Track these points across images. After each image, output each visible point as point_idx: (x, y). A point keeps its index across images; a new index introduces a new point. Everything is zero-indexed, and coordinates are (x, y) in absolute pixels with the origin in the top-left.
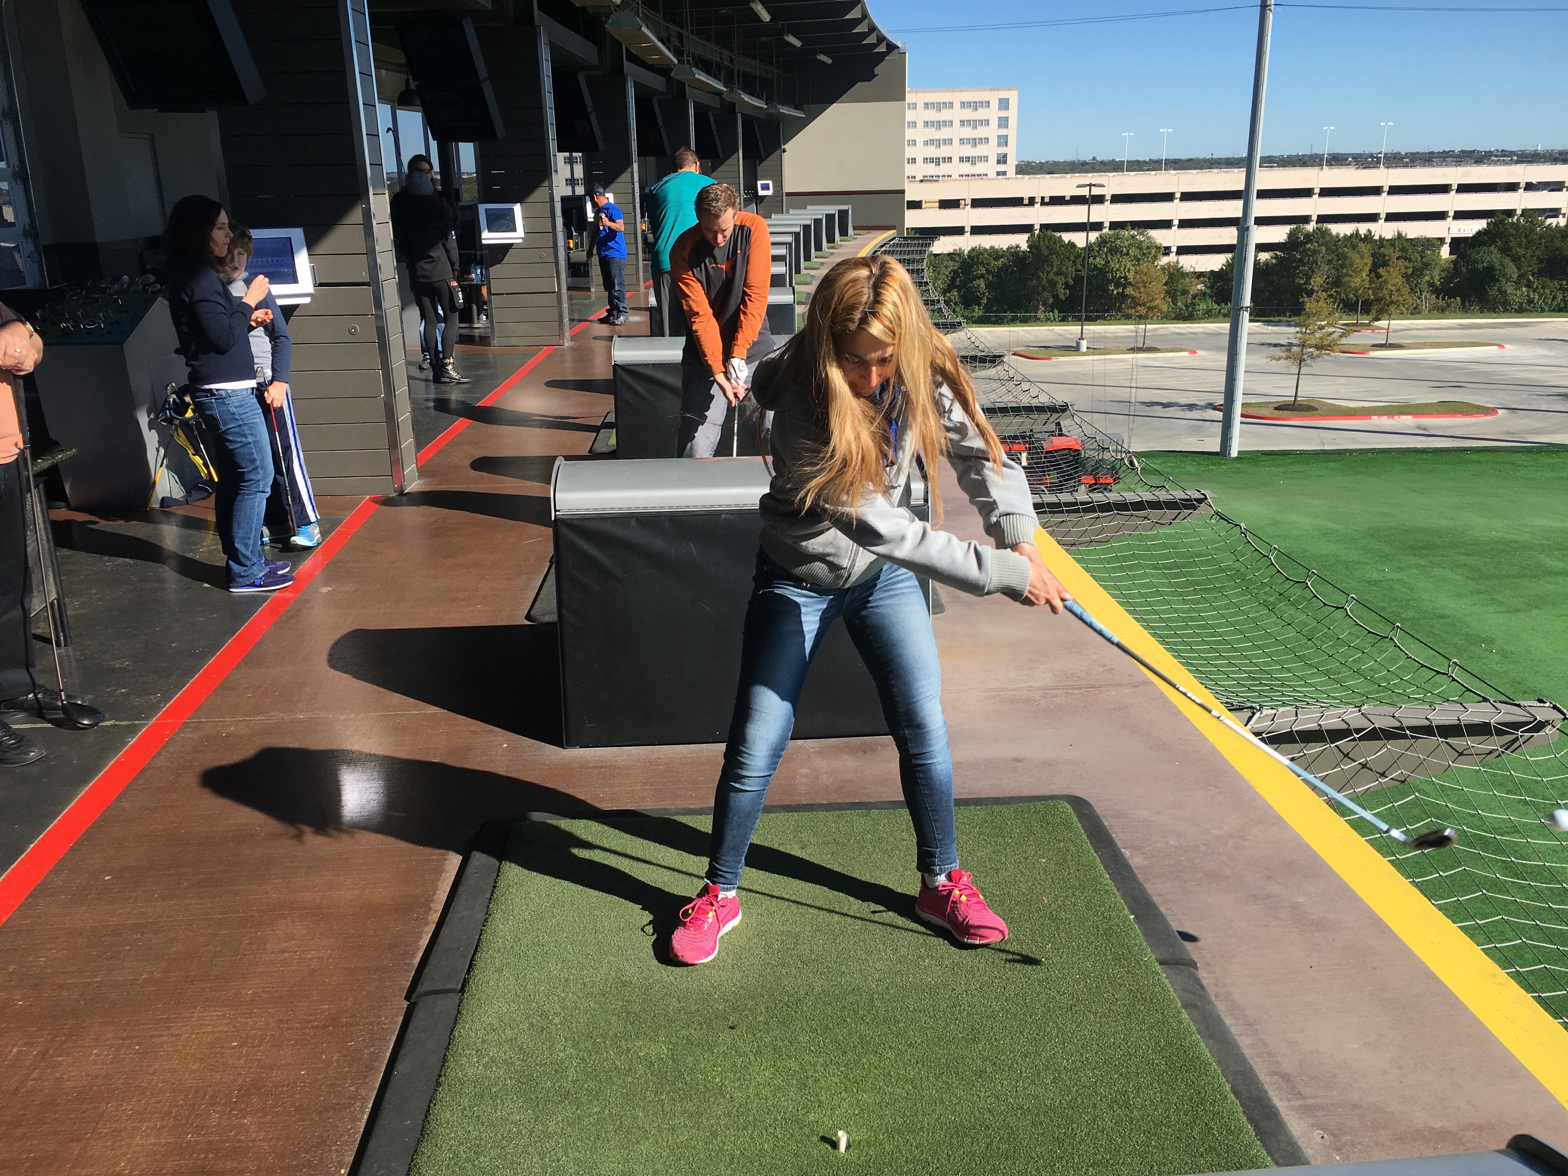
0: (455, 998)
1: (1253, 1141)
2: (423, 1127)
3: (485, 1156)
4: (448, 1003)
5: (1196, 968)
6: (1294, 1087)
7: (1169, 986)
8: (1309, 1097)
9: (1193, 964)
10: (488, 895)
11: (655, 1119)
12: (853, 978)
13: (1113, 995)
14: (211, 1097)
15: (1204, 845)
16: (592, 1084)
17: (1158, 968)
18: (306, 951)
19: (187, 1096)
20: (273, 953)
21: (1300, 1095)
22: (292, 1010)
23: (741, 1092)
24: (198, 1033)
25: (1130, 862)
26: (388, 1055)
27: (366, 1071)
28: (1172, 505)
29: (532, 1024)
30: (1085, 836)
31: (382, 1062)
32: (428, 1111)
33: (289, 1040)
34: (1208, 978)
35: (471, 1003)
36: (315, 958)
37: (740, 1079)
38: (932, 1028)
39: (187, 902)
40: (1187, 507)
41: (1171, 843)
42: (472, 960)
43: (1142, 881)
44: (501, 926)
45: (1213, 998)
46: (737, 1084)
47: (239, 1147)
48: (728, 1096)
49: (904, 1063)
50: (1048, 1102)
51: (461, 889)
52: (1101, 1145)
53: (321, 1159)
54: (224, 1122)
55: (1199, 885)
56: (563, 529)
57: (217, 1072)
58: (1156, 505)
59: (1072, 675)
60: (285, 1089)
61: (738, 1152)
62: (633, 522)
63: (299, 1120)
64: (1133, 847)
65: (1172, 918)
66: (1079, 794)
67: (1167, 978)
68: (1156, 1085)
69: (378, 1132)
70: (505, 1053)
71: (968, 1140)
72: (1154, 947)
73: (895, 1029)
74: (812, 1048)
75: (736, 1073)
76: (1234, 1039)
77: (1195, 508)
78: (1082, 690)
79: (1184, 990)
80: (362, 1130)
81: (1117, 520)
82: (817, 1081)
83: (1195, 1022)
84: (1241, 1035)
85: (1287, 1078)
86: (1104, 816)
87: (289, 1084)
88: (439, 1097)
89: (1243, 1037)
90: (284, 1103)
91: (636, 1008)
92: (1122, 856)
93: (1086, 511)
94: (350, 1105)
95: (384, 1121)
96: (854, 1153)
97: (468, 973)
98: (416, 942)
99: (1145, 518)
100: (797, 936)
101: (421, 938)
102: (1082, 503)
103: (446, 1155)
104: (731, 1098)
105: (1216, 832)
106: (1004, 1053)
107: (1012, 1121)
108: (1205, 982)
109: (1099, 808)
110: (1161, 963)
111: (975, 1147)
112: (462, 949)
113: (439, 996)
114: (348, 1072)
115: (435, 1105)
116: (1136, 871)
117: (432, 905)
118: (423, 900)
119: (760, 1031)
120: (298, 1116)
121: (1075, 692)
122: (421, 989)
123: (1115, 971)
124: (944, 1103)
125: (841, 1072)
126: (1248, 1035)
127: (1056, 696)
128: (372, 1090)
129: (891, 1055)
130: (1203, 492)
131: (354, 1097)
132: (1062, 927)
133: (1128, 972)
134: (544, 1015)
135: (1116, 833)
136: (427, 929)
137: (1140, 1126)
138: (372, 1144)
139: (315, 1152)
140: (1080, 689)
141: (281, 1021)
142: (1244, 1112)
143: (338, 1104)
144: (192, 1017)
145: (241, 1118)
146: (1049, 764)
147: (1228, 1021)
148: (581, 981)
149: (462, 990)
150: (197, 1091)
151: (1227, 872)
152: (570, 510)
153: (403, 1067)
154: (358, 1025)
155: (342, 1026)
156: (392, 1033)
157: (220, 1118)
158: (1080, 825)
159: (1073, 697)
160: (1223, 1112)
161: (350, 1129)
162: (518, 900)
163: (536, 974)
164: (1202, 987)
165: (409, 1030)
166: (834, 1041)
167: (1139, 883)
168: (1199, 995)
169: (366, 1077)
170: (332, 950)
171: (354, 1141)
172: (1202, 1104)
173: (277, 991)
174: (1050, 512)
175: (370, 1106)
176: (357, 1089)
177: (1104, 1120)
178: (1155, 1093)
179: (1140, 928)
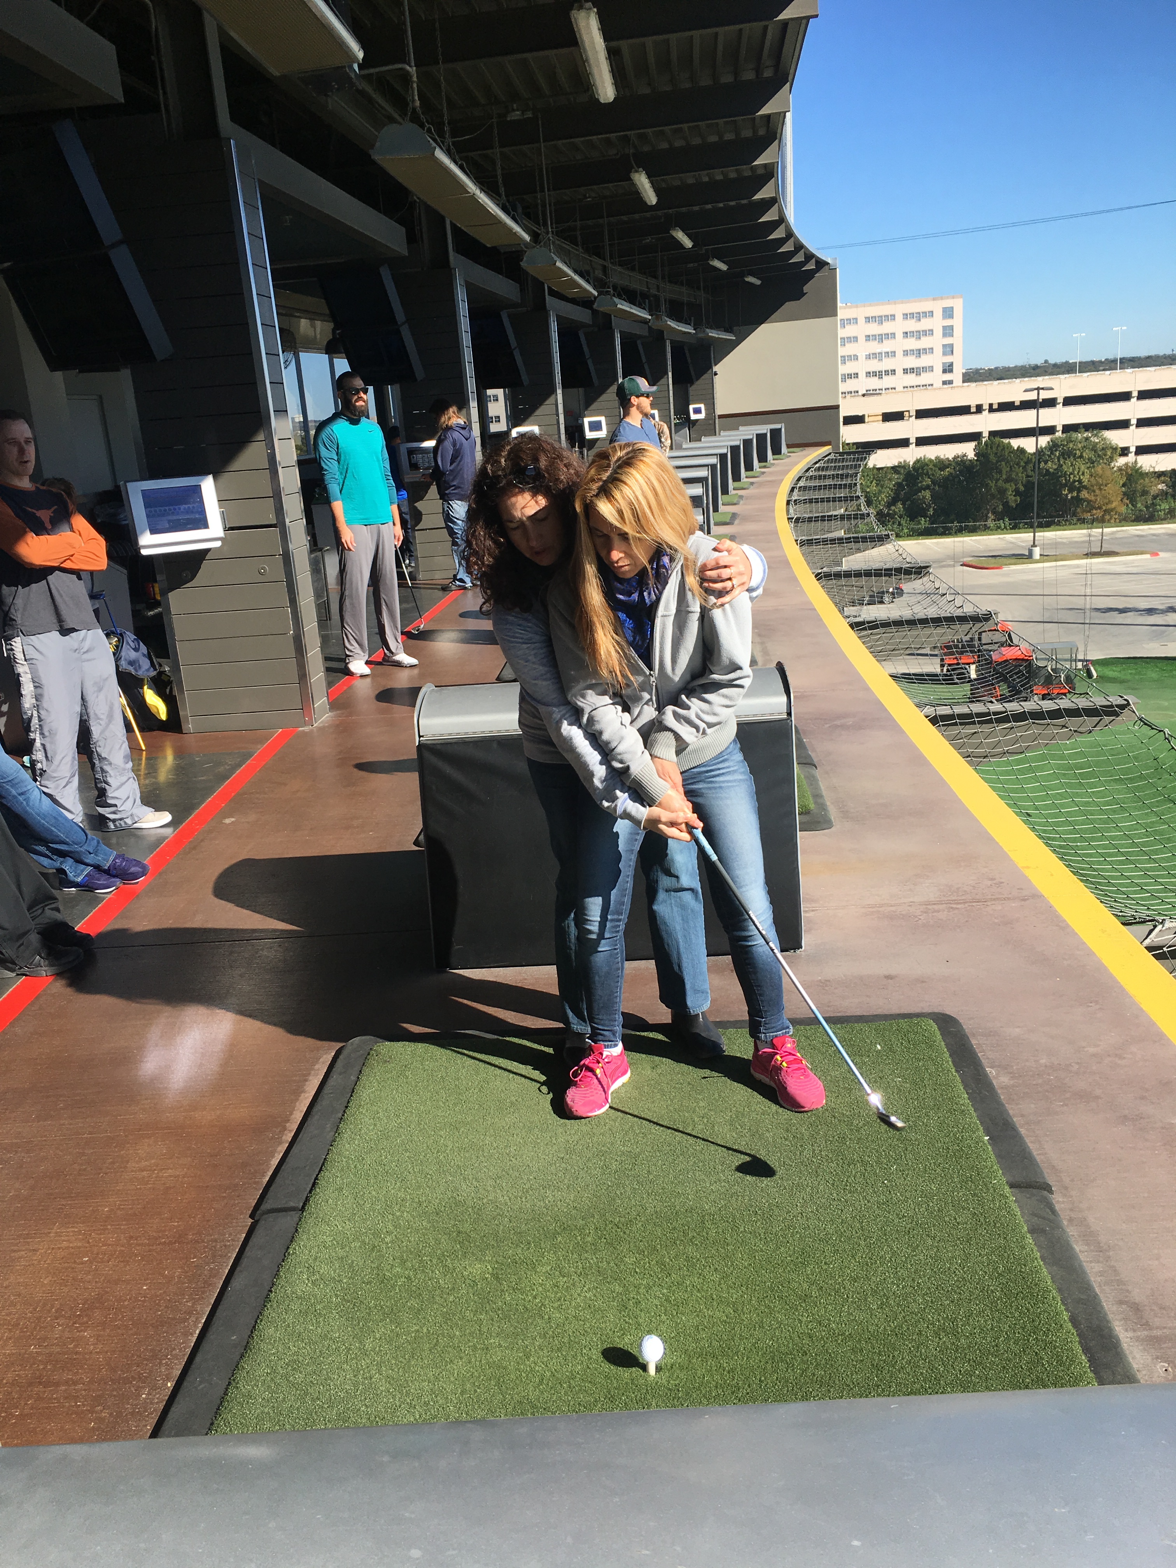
0: (295, 1215)
1: (1085, 1372)
2: (248, 1343)
3: (301, 1373)
4: (286, 1221)
5: (1051, 1192)
6: (1142, 1318)
7: (1018, 1210)
8: (1157, 1328)
9: (1048, 1188)
10: (340, 1115)
11: (471, 1339)
12: (688, 1199)
13: (955, 1219)
14: (56, 1311)
15: (1078, 1063)
16: (414, 1303)
17: (1007, 1189)
18: (164, 1169)
19: (35, 1309)
20: (132, 1171)
21: (1147, 1325)
22: (143, 1227)
23: (560, 1312)
24: (53, 1248)
25: (995, 1082)
26: (227, 1271)
27: (204, 1287)
28: (1092, 712)
29: (363, 1242)
30: (947, 1055)
31: (221, 1278)
32: (254, 1327)
33: (136, 1255)
34: (1063, 1202)
35: (309, 1222)
36: (171, 1176)
37: (559, 1300)
38: (762, 1251)
39: (62, 1122)
40: (1109, 714)
41: (1043, 1061)
42: (316, 1179)
43: (1004, 1102)
44: (347, 1146)
45: (1065, 1223)
46: (556, 1305)
47: (75, 1359)
48: (546, 1317)
49: (729, 1287)
50: (872, 1328)
51: (315, 1110)
52: (922, 1373)
53: (151, 1371)
54: (67, 1334)
55: (1067, 1105)
56: (427, 754)
57: (66, 1286)
58: (1074, 713)
59: (958, 889)
60: (126, 1303)
61: (548, 1374)
62: (495, 745)
63: (136, 1334)
64: (999, 1066)
65: (1032, 1139)
66: (949, 1010)
67: (1015, 1201)
68: (988, 1312)
69: (205, 1346)
70: (335, 1272)
71: (782, 1366)
72: (1006, 1170)
73: (723, 1251)
74: (637, 1270)
75: (556, 1293)
76: (1081, 1266)
77: (1117, 715)
78: (966, 905)
79: (1034, 1215)
80: (193, 1344)
81: (1033, 729)
82: (638, 1303)
83: (1040, 1247)
84: (1091, 1262)
85: (1136, 1308)
86: (974, 1035)
87: (130, 1299)
88: (266, 1313)
89: (1093, 1264)
90: (123, 1317)
91: (467, 1227)
92: (986, 1075)
93: (1000, 721)
94: (185, 1320)
95: (211, 1336)
96: (665, 1375)
97: (310, 1192)
98: (267, 1162)
99: (1064, 726)
100: (636, 1157)
101: (273, 1157)
102: (995, 714)
103: (264, 1370)
104: (549, 1318)
105: (1092, 1050)
106: (832, 1277)
107: (831, 1347)
108: (1057, 1207)
109: (967, 1026)
110: (1012, 1186)
111: (790, 1374)
112: (307, 1168)
113: (281, 1214)
114: (187, 1287)
115: (261, 1321)
116: (999, 1091)
117: (288, 1125)
118: (279, 1119)
119: (587, 1252)
120: (135, 1330)
121: (959, 906)
122: (265, 1206)
123: (961, 1194)
124: (763, 1328)
125: (663, 1294)
126: (1098, 1262)
127: (938, 911)
128: (207, 1307)
129: (716, 1277)
130: (1125, 698)
131: (190, 1313)
132: (910, 1148)
133: (975, 1195)
134: (376, 1234)
135: (983, 1051)
136: (279, 1149)
137: (966, 1354)
138: (198, 1359)
139: (147, 1365)
140: (965, 903)
141: (131, 1237)
142: (1080, 1342)
143: (174, 1319)
144: (49, 1233)
145: (81, 1331)
146: (921, 981)
147: (1078, 1247)
148: (417, 1200)
149: (303, 1209)
150: (45, 1305)
151: (1098, 1092)
152: (434, 735)
153: (237, 1283)
154: (203, 1241)
155: (188, 1243)
156: (234, 1250)
157: (63, 1331)
158: (943, 1043)
159: (956, 911)
160: (1056, 1341)
161: (183, 1343)
162: (367, 1120)
163: (374, 1193)
164: (1054, 1211)
165: (247, 1248)
166: (661, 1264)
167: (999, 1104)
168: (1049, 1220)
169: (203, 1293)
170: (188, 1169)
171: (184, 1355)
172: (1034, 1333)
173: (131, 1209)
174: (961, 724)
175: (203, 1321)
176: (194, 1304)
177: (927, 1347)
178: (985, 1321)
179: (993, 1150)
